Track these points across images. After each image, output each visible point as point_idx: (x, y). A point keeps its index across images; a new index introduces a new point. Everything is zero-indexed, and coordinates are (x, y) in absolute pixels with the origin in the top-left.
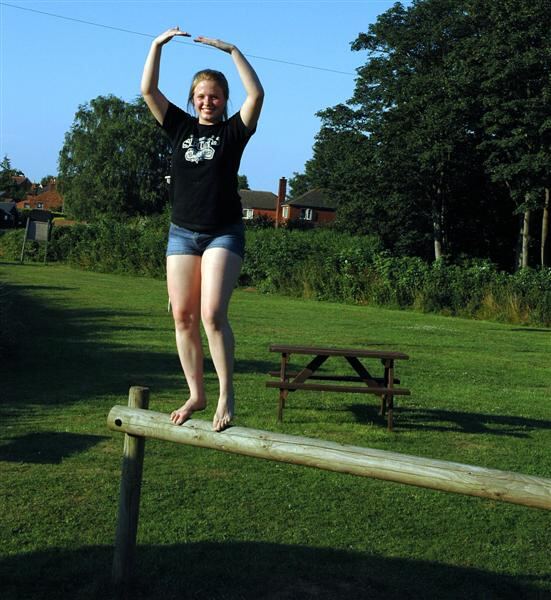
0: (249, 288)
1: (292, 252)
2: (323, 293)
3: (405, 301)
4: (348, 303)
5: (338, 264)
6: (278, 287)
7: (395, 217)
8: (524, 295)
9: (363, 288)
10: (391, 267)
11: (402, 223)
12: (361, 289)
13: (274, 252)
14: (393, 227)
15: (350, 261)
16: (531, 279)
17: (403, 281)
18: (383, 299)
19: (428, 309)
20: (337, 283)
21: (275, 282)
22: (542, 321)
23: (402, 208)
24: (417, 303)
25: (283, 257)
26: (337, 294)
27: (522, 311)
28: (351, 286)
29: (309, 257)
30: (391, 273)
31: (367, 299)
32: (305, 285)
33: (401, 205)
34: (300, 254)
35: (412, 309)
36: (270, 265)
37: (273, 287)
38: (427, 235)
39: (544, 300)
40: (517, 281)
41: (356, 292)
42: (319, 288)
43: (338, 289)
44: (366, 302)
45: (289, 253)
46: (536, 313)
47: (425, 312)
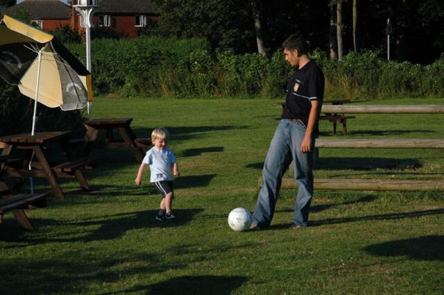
0: (110, 95)
1: (146, 58)
2: (180, 92)
3: (253, 90)
4: (204, 98)
5: (188, 65)
6: (138, 91)
7: (216, 18)
8: (352, 76)
9: (216, 84)
10: (237, 63)
11: (222, 23)
12: (214, 86)
13: (129, 60)
14: (214, 28)
15: (199, 62)
16: (356, 62)
17: (249, 74)
18: (235, 91)
19: (275, 95)
20: (192, 83)
21: (136, 87)
22: (370, 95)
23: (222, 9)
24: (265, 91)
25: (138, 64)
26: (194, 91)
27: (352, 88)
28: (206, 83)
29: (163, 62)
30: (238, 68)
31: (220, 92)
32: (163, 86)
33: (220, 6)
34: (153, 60)
35: (261, 97)
36: (127, 72)
37: (133, 91)
38: (246, 32)
39: (370, 77)
40: (345, 64)
41: (210, 87)
42: (177, 88)
43: (194, 87)
44: (220, 96)
45: (143, 60)
46: (364, 89)
47: (272, 98)
